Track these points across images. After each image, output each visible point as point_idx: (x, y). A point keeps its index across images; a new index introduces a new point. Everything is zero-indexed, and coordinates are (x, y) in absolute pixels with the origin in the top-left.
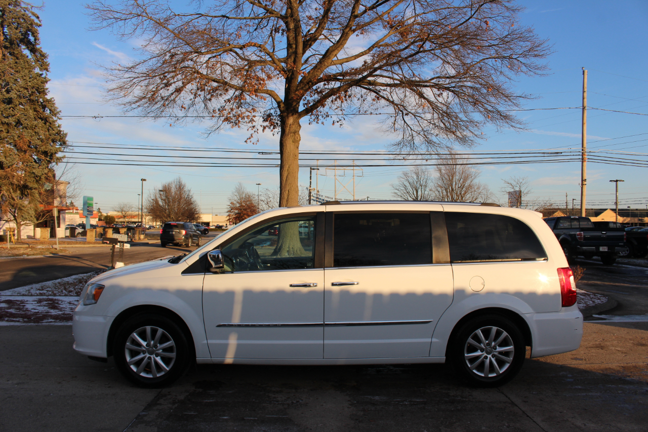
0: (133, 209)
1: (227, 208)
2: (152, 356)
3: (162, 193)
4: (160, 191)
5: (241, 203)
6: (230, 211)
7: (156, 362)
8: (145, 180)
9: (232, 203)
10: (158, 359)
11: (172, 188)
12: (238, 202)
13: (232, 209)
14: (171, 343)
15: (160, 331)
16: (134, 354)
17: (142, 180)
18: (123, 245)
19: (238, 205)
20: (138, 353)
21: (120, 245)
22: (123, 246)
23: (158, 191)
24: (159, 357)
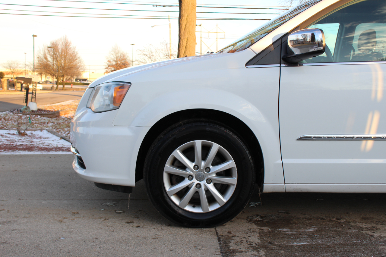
0: (20, 66)
1: (105, 66)
2: (201, 183)
3: (49, 49)
4: (49, 47)
5: (116, 61)
6: (107, 68)
7: (207, 191)
8: (36, 36)
9: (109, 61)
10: (211, 187)
11: (59, 45)
12: (114, 61)
13: (108, 67)
14: (230, 164)
15: (215, 147)
16: (175, 179)
17: (33, 36)
18: (36, 85)
19: (114, 63)
20: (181, 179)
21: (33, 86)
22: (36, 87)
23: (46, 48)
24: (212, 184)
